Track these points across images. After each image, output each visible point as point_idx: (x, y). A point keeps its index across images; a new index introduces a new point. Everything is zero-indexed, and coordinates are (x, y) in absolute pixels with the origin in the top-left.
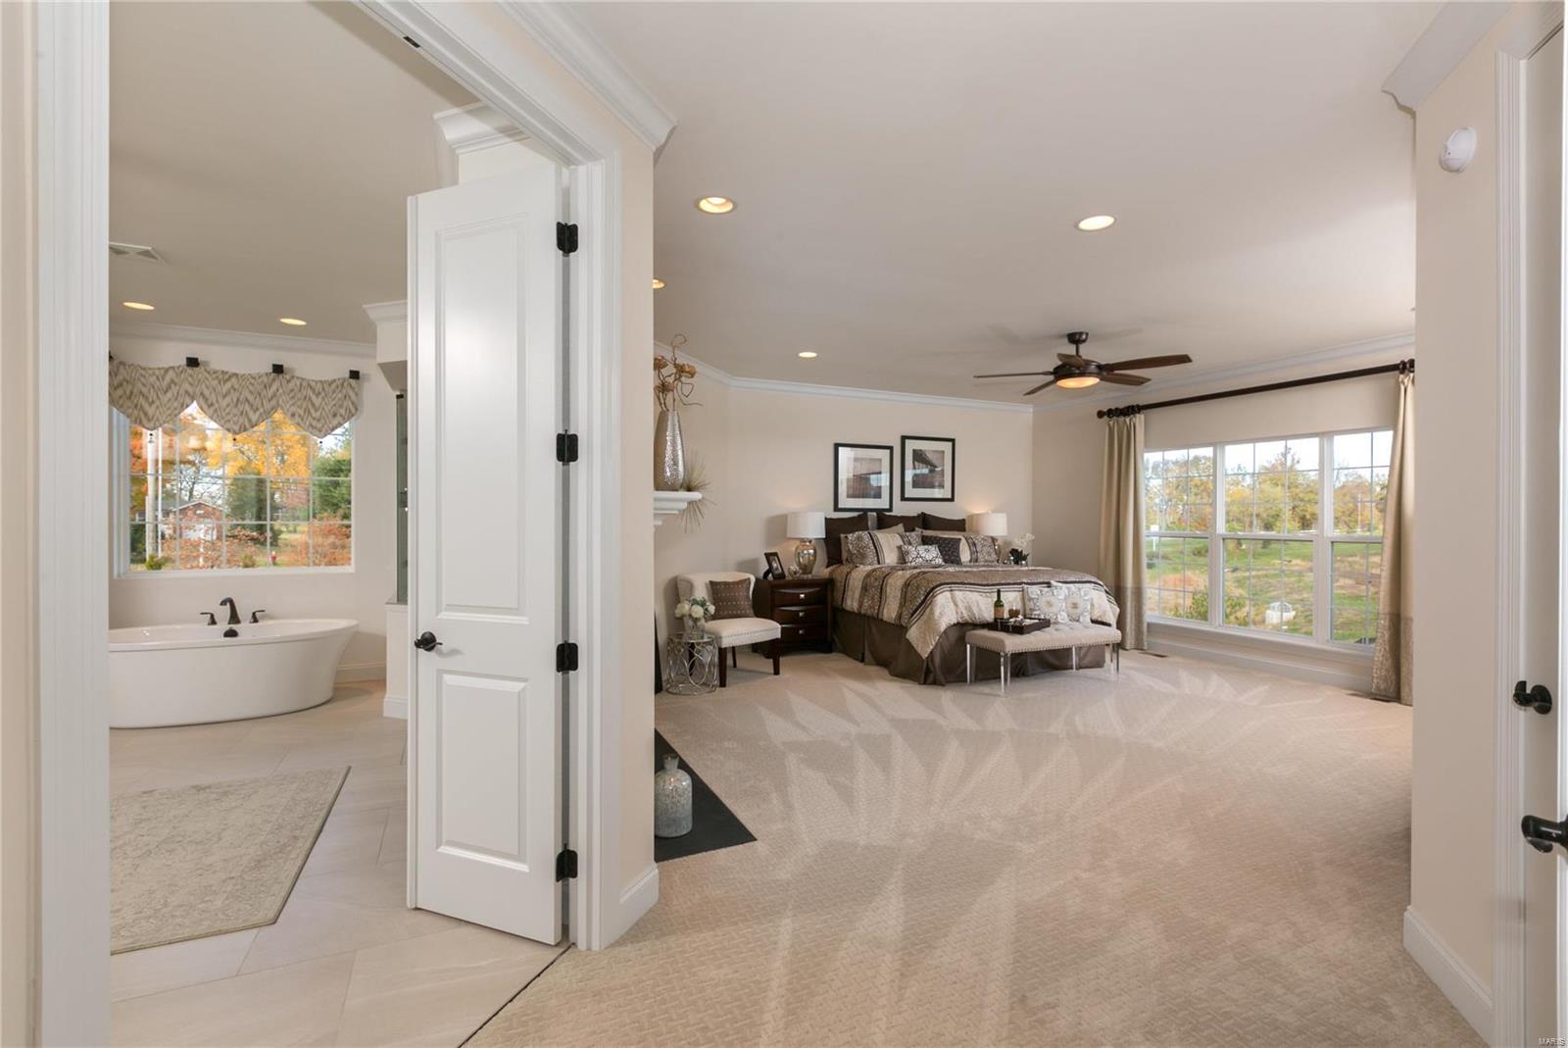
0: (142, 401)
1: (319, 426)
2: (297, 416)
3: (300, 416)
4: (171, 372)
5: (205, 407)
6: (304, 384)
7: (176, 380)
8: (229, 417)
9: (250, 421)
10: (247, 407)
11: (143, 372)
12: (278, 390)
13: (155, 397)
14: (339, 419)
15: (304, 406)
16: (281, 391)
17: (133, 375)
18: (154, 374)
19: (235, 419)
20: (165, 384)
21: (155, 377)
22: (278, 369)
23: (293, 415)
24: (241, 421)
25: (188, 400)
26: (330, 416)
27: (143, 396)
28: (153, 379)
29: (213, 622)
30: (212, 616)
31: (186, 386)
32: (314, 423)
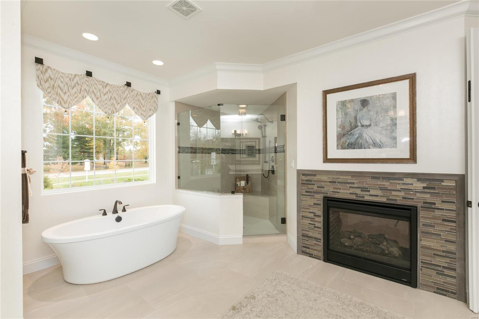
0: (59, 91)
1: (144, 114)
2: (135, 109)
3: (137, 108)
4: (77, 77)
5: (95, 99)
6: (138, 94)
7: (79, 82)
8: (105, 106)
9: (116, 109)
10: (115, 102)
11: (62, 75)
12: (127, 95)
13: (67, 90)
14: (152, 112)
15: (138, 104)
16: (129, 95)
17: (56, 75)
18: (68, 76)
19: (109, 107)
20: (73, 84)
21: (68, 79)
22: (128, 84)
23: (134, 108)
24: (112, 108)
25: (86, 94)
26: (149, 110)
27: (60, 88)
28: (67, 80)
29: (105, 214)
30: (105, 211)
31: (85, 86)
32: (143, 113)
